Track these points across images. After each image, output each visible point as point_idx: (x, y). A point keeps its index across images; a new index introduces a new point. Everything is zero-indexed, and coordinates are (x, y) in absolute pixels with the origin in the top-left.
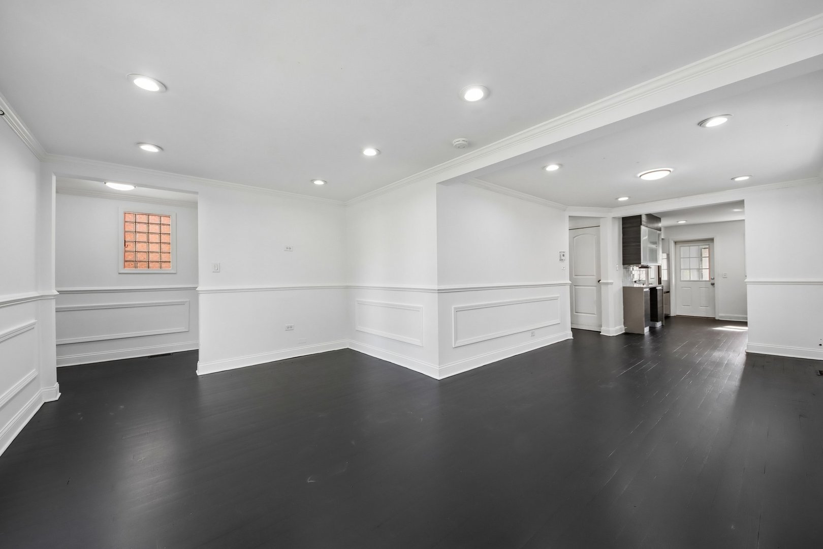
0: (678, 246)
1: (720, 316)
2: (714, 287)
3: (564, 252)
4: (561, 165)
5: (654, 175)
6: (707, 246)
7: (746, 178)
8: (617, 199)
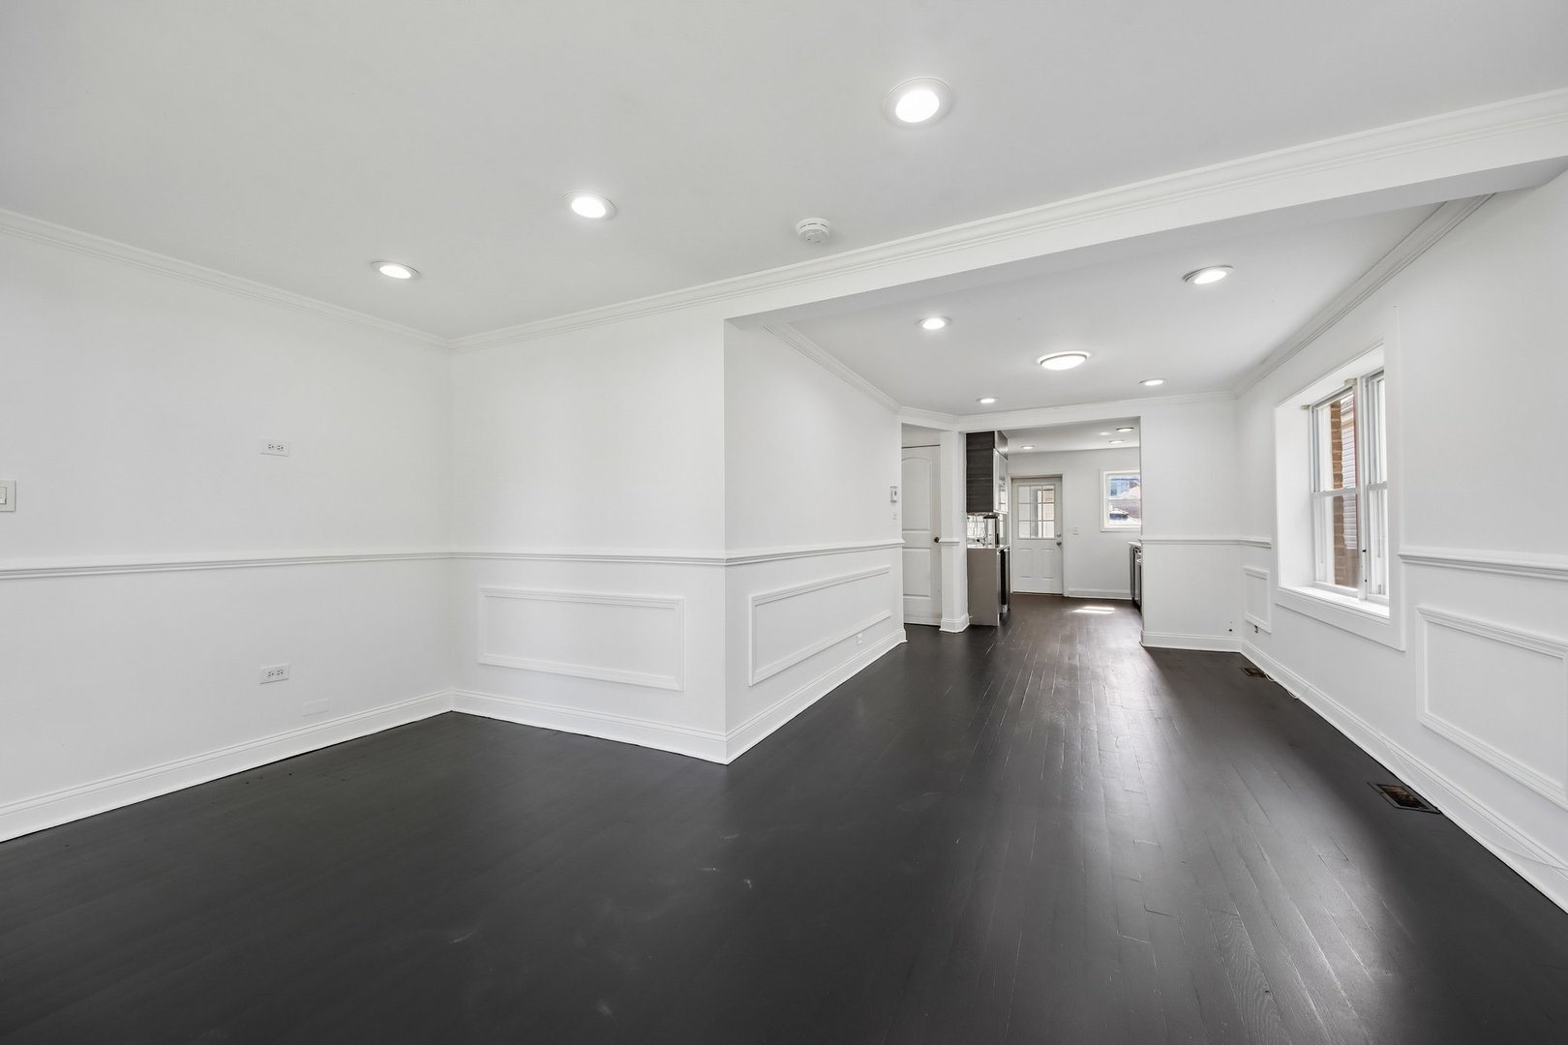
0: (1016, 485)
1: (1070, 591)
2: (1061, 548)
3: (895, 487)
4: (949, 320)
5: (1062, 363)
6: (1052, 487)
7: (1160, 382)
8: (979, 400)
